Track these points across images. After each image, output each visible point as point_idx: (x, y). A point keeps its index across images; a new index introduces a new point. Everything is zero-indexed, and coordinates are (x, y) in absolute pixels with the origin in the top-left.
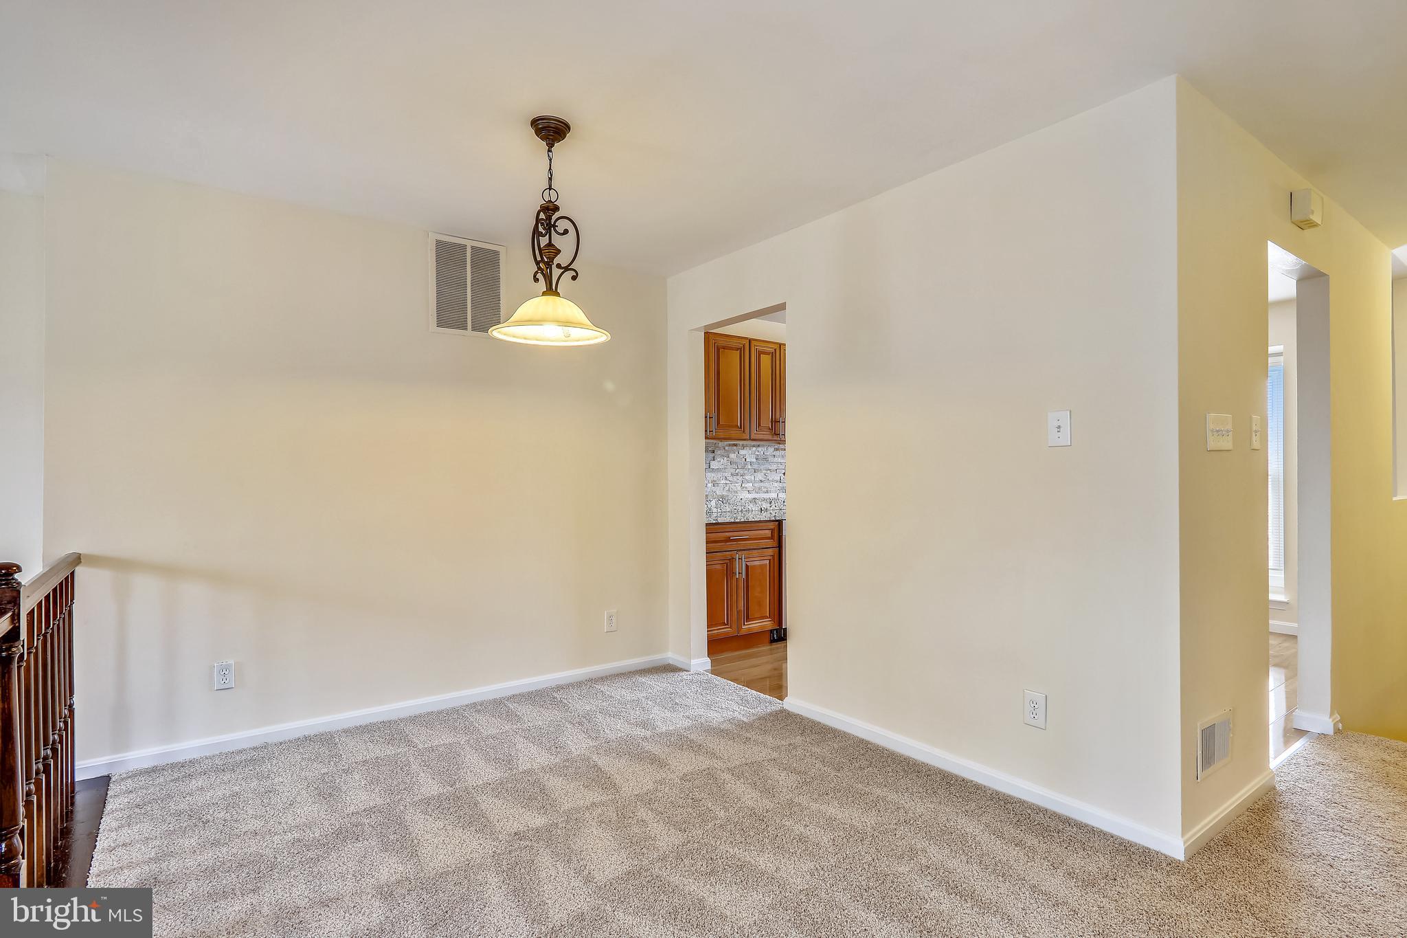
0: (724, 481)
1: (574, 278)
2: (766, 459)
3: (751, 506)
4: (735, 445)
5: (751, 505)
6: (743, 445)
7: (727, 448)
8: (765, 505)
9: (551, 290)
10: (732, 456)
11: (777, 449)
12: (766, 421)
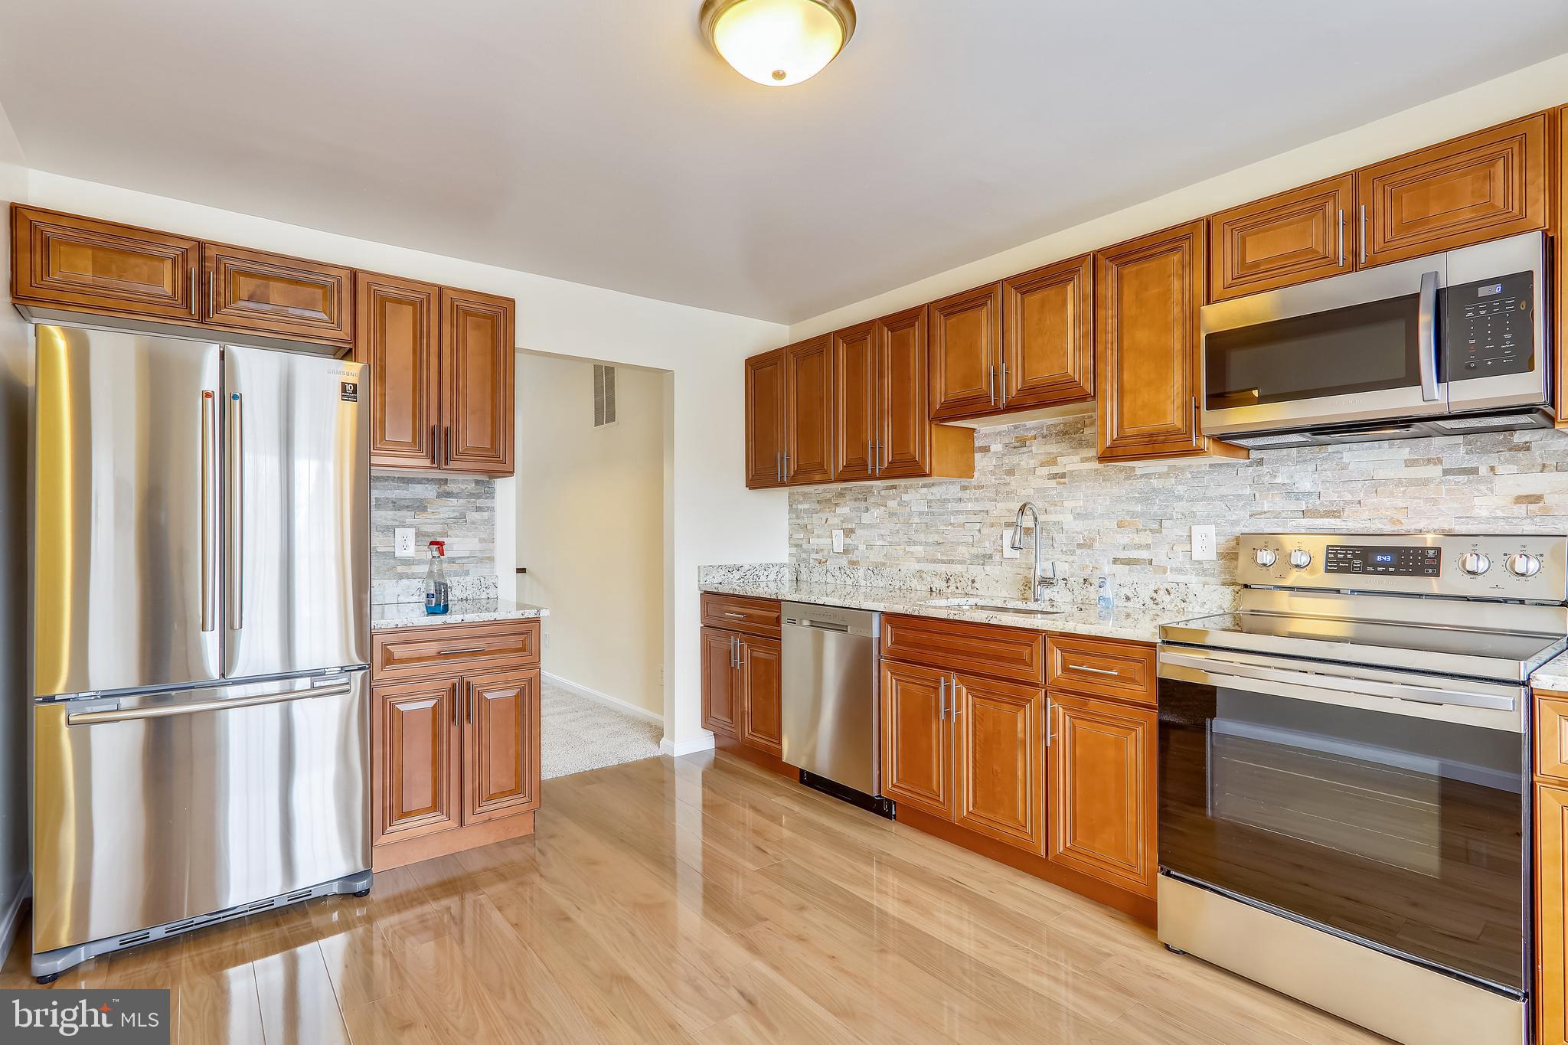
0: (881, 543)
3: (914, 583)
4: (894, 487)
5: (915, 581)
6: (906, 487)
7: (883, 493)
8: (939, 584)
10: (892, 504)
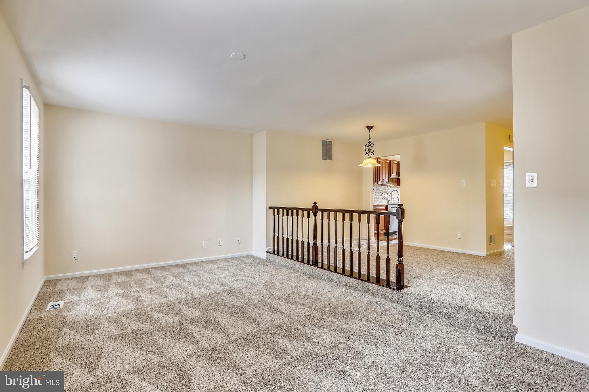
1: (373, 155)
2: (378, 190)
9: (370, 157)
11: (380, 187)
12: (381, 180)
